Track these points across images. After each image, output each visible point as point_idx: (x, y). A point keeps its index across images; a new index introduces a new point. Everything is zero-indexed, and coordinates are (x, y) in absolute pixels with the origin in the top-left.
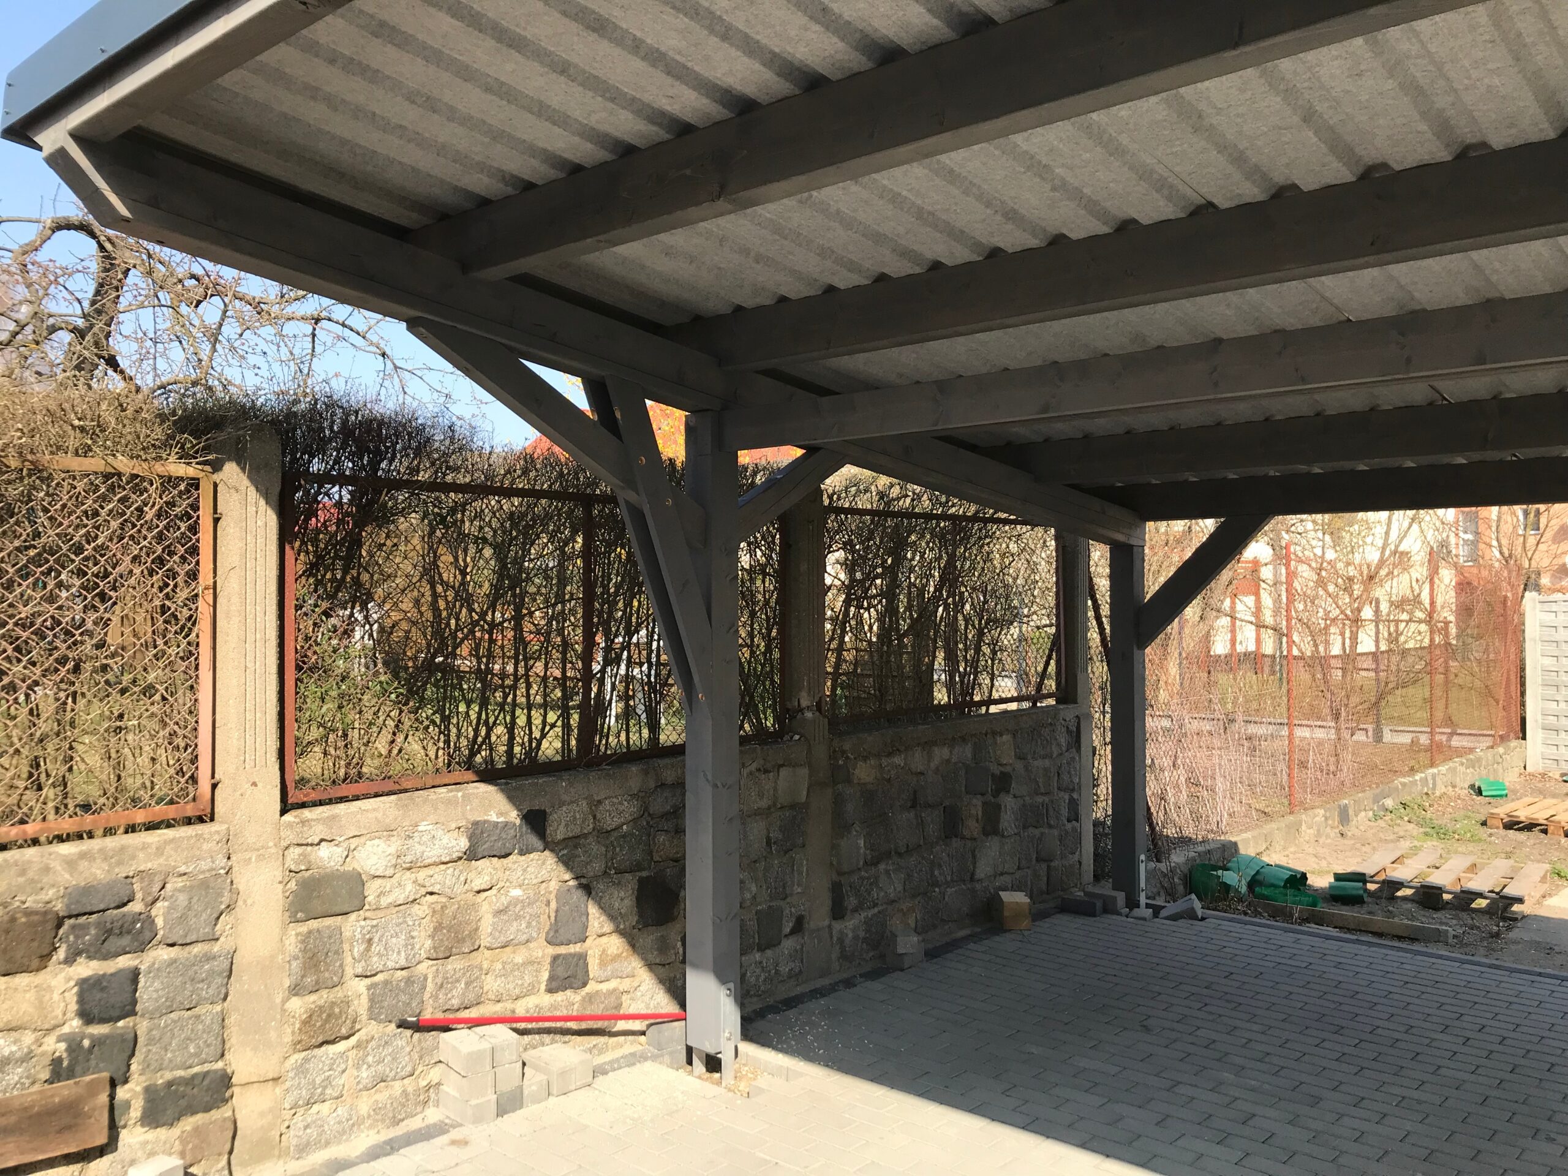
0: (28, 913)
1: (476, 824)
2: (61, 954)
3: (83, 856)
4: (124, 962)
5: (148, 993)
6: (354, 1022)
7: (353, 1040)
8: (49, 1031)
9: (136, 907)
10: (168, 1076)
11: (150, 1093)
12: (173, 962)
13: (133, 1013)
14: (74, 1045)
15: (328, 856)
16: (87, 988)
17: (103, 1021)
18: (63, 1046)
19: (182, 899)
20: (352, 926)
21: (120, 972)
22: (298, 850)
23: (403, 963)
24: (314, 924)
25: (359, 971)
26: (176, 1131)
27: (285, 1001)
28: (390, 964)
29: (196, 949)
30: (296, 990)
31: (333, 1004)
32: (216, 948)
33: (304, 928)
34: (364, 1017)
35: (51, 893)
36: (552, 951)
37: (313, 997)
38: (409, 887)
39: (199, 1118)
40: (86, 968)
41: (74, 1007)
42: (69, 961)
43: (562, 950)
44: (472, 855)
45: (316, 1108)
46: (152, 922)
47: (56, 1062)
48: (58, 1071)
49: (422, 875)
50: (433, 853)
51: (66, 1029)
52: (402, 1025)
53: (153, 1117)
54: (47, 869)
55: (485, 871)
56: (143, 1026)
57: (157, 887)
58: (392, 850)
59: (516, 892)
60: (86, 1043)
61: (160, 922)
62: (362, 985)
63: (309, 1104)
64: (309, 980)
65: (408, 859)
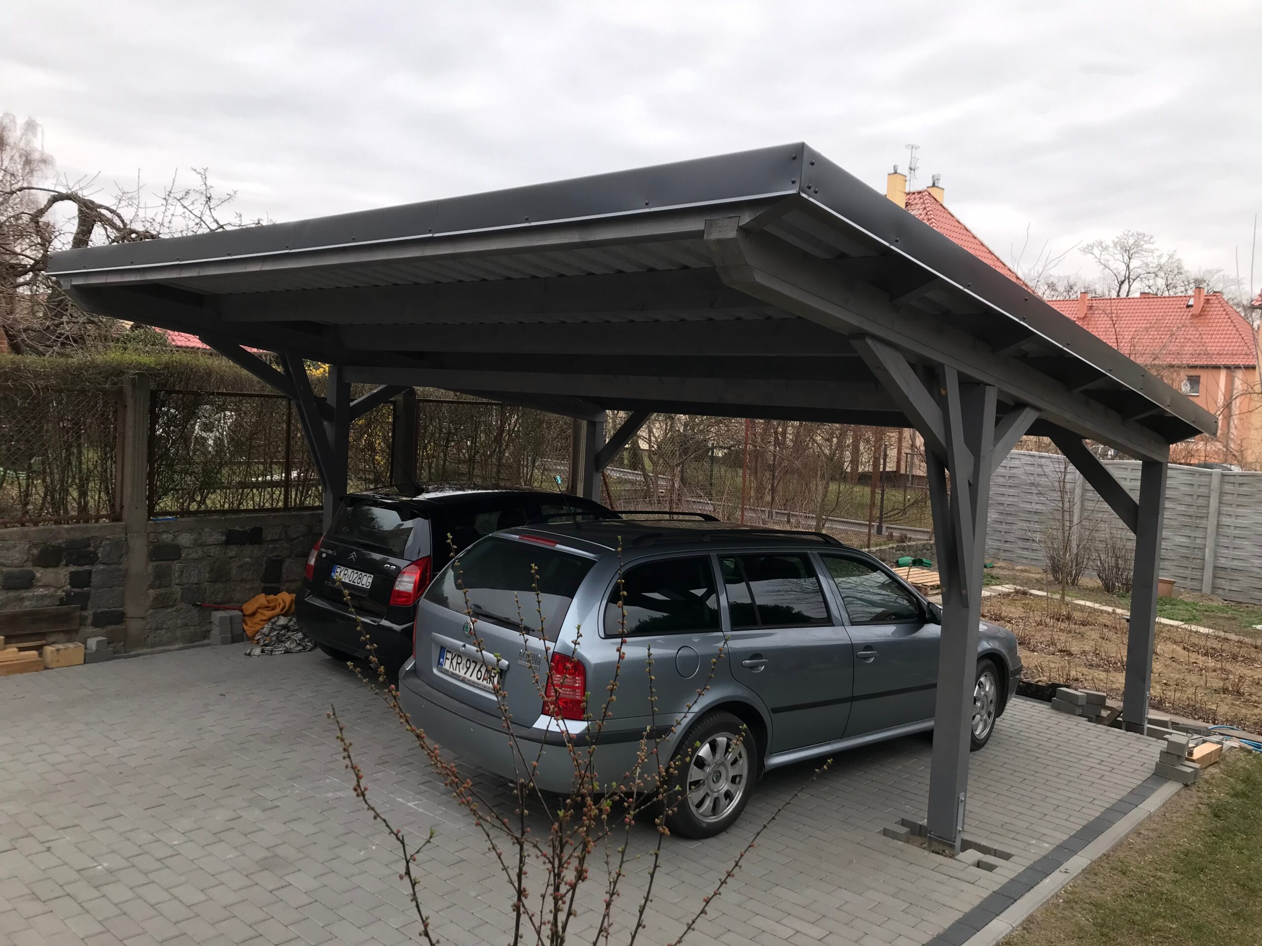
0: (53, 546)
1: (230, 531)
2: (64, 562)
3: (72, 529)
4: (87, 567)
5: (95, 579)
6: (175, 601)
7: (175, 608)
8: (59, 588)
9: (91, 549)
10: (102, 610)
11: (95, 614)
12: (103, 570)
13: (89, 586)
14: (68, 594)
15: (167, 537)
16: (73, 574)
17: (79, 588)
18: (64, 594)
19: (108, 548)
20: (176, 566)
21: (86, 570)
22: (153, 534)
23: (196, 581)
24: (159, 563)
26: (105, 630)
27: (148, 590)
28: (191, 582)
29: (113, 566)
31: (166, 593)
32: (121, 567)
33: (155, 564)
34: (179, 600)
35: (60, 541)
37: (158, 590)
38: (200, 553)
39: (113, 627)
40: (73, 568)
41: (68, 581)
42: (67, 565)
44: (228, 543)
45: (159, 631)
46: (96, 554)
47: (61, 599)
48: (62, 602)
49: (205, 549)
50: (210, 541)
51: (65, 588)
52: (193, 605)
54: (59, 533)
56: (93, 591)
57: (99, 542)
58: (192, 537)
59: (248, 560)
60: (72, 594)
61: (100, 555)
62: (178, 588)
63: (157, 629)
64: (157, 583)
65: (200, 541)
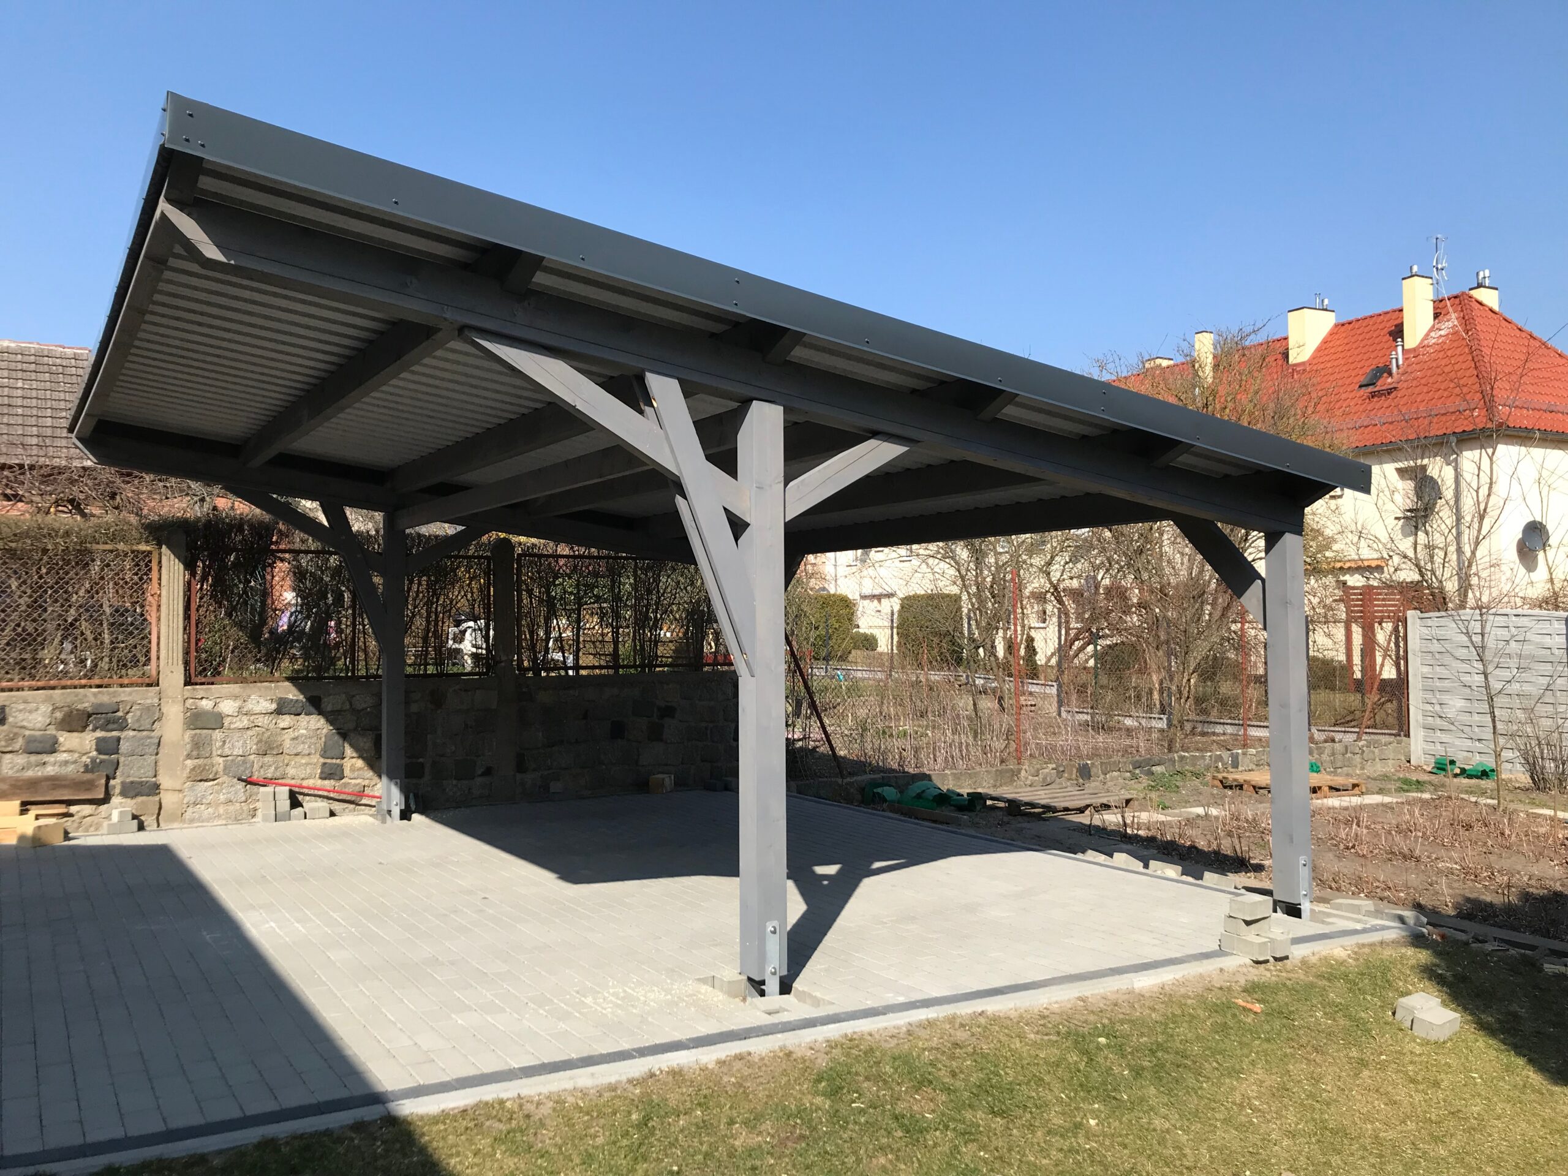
0: (78, 710)
1: (281, 699)
2: (91, 727)
3: (99, 692)
4: (115, 734)
5: (124, 747)
6: (216, 774)
7: (216, 782)
8: (84, 754)
9: (120, 714)
10: (131, 779)
11: (123, 783)
12: (134, 737)
13: (117, 753)
14: (93, 760)
15: (206, 705)
16: (99, 741)
17: (105, 754)
18: (89, 760)
19: (138, 713)
20: (217, 735)
21: (112, 737)
22: (192, 700)
23: (241, 753)
24: (198, 731)
25: (219, 753)
26: (134, 801)
27: (185, 760)
28: (235, 753)
29: (145, 733)
30: (189, 756)
31: (205, 765)
32: (153, 734)
33: (194, 732)
34: (221, 773)
35: (86, 705)
36: (322, 760)
37: (197, 761)
38: (246, 722)
39: (144, 798)
40: (99, 734)
41: (94, 747)
42: (94, 730)
43: (329, 761)
44: (279, 712)
45: (198, 806)
46: (126, 720)
47: (86, 766)
48: (87, 769)
49: (252, 718)
50: (258, 709)
51: (91, 755)
52: (239, 780)
53: (124, 794)
54: (85, 696)
55: (286, 721)
56: (122, 759)
57: (128, 708)
58: (237, 705)
59: (304, 732)
60: (98, 761)
61: (129, 721)
62: (221, 760)
63: (195, 804)
64: (195, 753)
65: (245, 710)
